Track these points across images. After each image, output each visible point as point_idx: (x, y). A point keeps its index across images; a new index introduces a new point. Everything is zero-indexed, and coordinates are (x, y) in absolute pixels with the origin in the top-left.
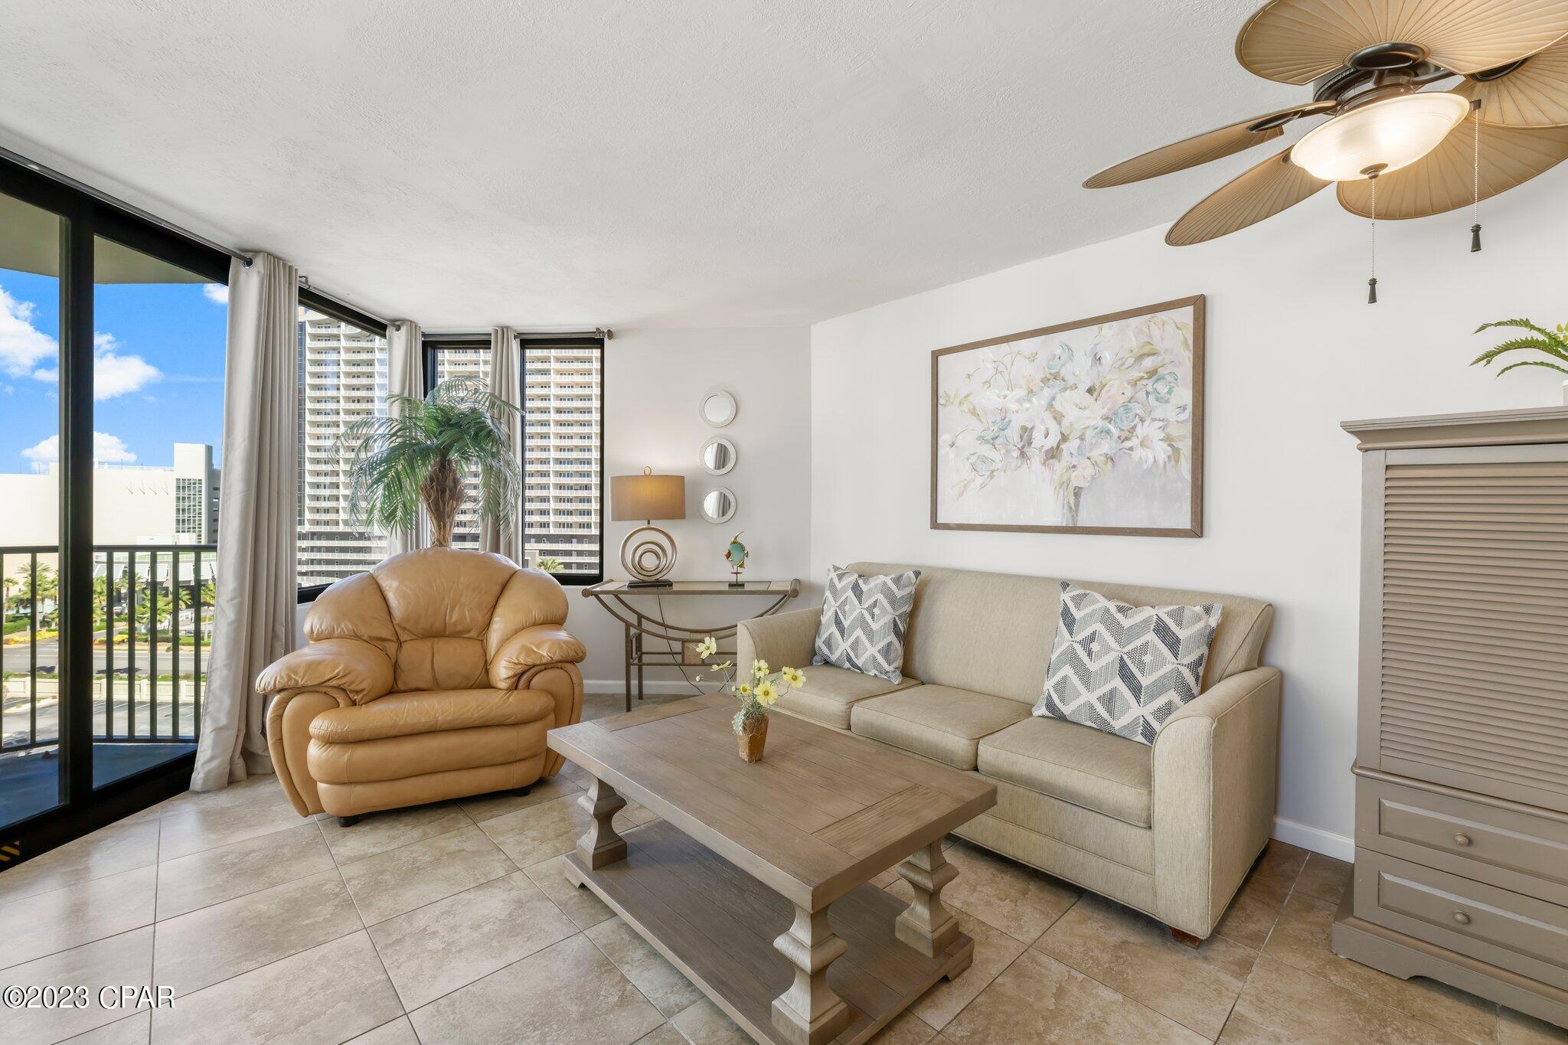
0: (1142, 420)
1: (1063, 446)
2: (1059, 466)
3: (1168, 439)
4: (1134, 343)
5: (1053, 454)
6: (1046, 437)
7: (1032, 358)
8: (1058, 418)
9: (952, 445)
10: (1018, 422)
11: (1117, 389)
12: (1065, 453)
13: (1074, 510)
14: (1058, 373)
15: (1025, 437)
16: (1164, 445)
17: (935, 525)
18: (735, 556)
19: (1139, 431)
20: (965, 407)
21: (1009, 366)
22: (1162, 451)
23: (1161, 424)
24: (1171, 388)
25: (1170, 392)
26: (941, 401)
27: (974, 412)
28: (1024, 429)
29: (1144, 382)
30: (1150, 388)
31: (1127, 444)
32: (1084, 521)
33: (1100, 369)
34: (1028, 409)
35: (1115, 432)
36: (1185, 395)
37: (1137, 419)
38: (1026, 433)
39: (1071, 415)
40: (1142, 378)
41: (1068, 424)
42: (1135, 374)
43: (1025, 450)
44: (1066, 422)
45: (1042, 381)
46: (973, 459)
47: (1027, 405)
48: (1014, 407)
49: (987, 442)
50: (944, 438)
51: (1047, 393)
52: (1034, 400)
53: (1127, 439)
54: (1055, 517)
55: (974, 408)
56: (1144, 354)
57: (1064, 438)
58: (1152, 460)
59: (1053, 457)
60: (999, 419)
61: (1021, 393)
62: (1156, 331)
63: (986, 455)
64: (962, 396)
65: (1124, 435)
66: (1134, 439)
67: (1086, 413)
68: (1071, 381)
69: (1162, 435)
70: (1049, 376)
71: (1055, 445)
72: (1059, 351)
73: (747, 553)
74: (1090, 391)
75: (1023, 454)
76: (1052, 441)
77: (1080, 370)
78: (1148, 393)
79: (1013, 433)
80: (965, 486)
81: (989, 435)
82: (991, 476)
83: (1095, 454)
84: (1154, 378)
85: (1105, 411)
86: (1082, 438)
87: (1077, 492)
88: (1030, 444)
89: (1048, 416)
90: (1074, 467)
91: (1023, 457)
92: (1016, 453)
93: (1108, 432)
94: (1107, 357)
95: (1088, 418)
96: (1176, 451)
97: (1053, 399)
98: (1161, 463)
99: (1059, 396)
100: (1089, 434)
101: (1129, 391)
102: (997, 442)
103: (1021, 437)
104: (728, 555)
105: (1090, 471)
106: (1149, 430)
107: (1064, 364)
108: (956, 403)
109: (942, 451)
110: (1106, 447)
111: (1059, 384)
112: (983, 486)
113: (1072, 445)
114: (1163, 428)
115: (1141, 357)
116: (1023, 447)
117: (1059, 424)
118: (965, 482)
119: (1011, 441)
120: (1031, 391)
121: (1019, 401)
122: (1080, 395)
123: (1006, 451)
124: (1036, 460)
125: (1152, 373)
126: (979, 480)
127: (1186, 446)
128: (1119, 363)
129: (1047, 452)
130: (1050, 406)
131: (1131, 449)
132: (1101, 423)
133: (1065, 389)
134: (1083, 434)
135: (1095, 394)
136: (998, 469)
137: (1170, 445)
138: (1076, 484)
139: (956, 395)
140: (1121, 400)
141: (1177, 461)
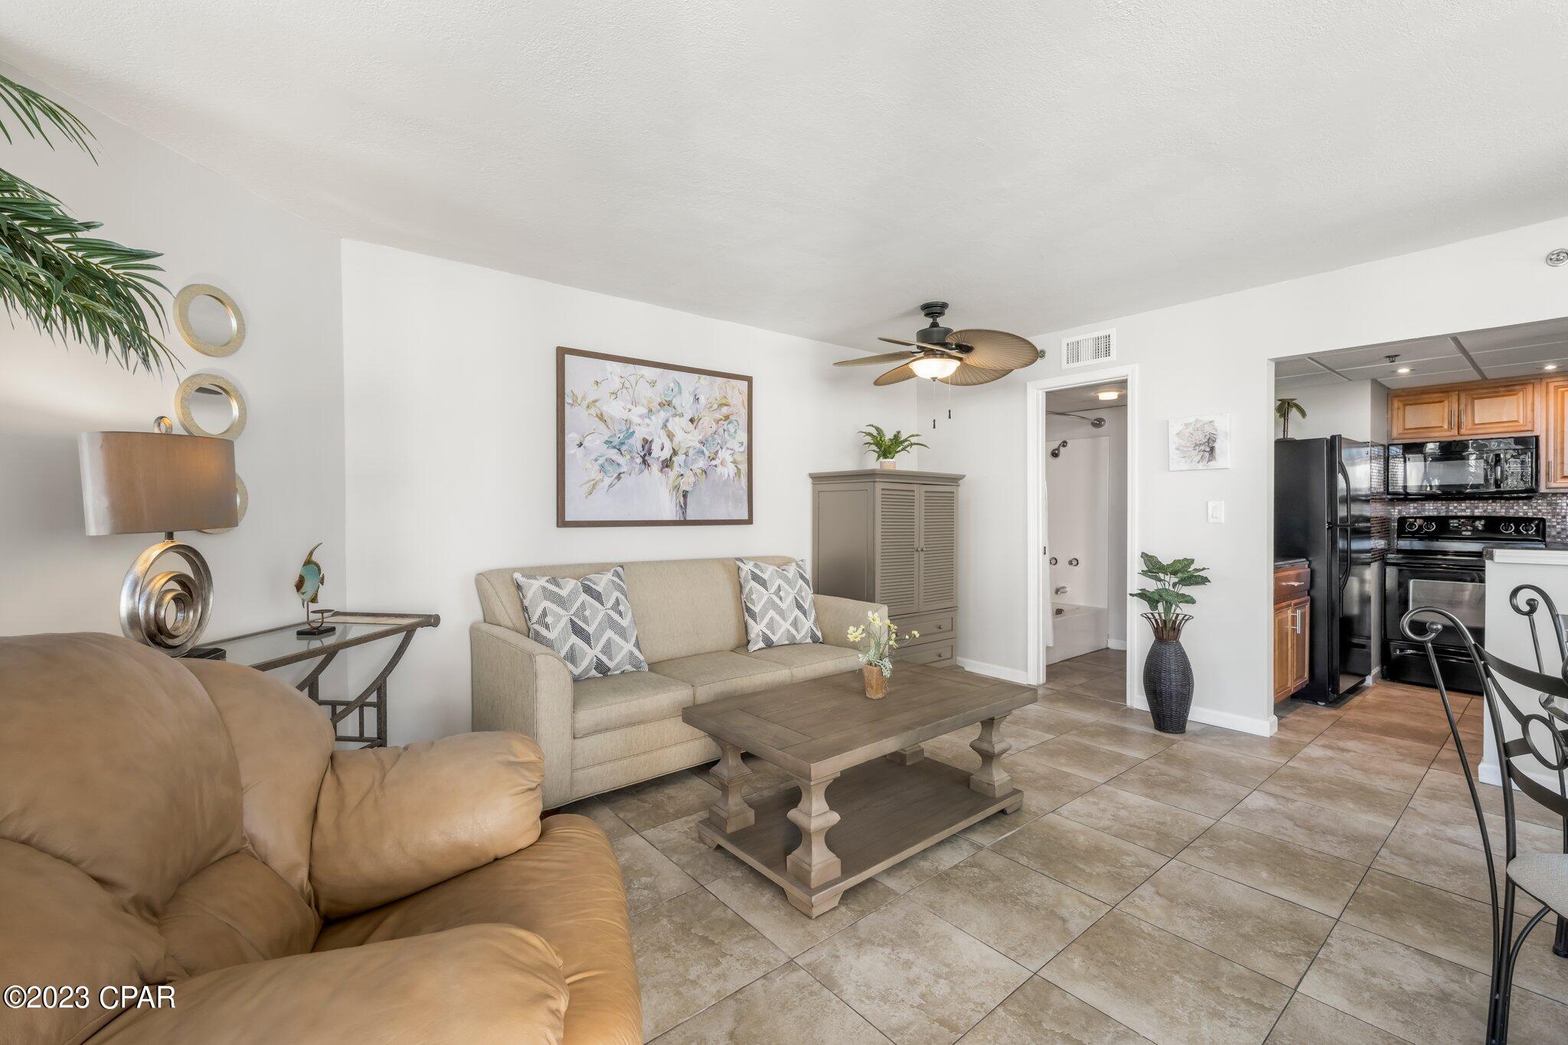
0: (722, 448)
1: (674, 459)
2: (672, 474)
3: (734, 462)
4: (717, 394)
5: (667, 464)
6: (662, 450)
7: (653, 384)
8: (670, 436)
9: (581, 445)
10: (641, 433)
11: (707, 422)
12: (676, 465)
13: (684, 507)
14: (671, 401)
15: (646, 447)
16: (733, 466)
17: (562, 522)
18: (308, 587)
19: (720, 454)
20: (593, 411)
21: (634, 385)
22: (731, 469)
23: (731, 452)
24: (736, 430)
25: (735, 432)
26: (568, 400)
27: (601, 417)
28: (645, 441)
29: (722, 422)
30: (725, 428)
31: (714, 463)
32: (690, 516)
33: (698, 406)
34: (648, 425)
35: (707, 453)
36: (743, 436)
37: (719, 447)
38: (647, 443)
39: (680, 436)
40: (721, 419)
41: (677, 442)
42: (718, 416)
43: (646, 458)
44: (676, 440)
45: (660, 405)
46: (601, 461)
47: (647, 421)
48: (636, 420)
49: (614, 447)
50: (571, 437)
51: (663, 414)
52: (653, 418)
53: (713, 459)
54: (670, 512)
55: (601, 414)
56: (722, 404)
57: (675, 453)
58: (727, 476)
59: (667, 466)
60: (625, 429)
61: (644, 411)
62: (729, 391)
63: (614, 459)
64: (590, 399)
65: (712, 456)
66: (717, 459)
67: (689, 436)
68: (679, 410)
69: (731, 460)
70: (664, 402)
71: (669, 458)
72: (672, 385)
73: (323, 579)
74: (692, 421)
75: (644, 462)
76: (666, 454)
77: (684, 402)
78: (724, 430)
79: (636, 443)
80: (594, 485)
81: (616, 442)
82: (619, 477)
83: (695, 467)
84: (728, 421)
85: (701, 437)
86: (686, 454)
87: (685, 495)
88: (650, 454)
89: (663, 433)
90: (682, 475)
91: (645, 464)
92: (639, 460)
93: (703, 452)
94: (702, 400)
95: (690, 440)
96: (738, 469)
97: (667, 421)
98: (732, 478)
99: (671, 419)
100: (691, 453)
101: (714, 427)
102: (623, 448)
103: (643, 447)
104: (299, 585)
105: (692, 479)
106: (724, 455)
107: (674, 396)
108: (585, 404)
109: (571, 450)
110: (702, 463)
111: (672, 411)
112: (611, 486)
113: (679, 459)
114: (732, 455)
115: (721, 405)
116: (645, 455)
117: (671, 441)
118: (594, 482)
119: (635, 449)
120: (650, 411)
121: (641, 416)
122: (684, 422)
123: (631, 457)
124: (655, 467)
125: (727, 418)
126: (607, 481)
127: (744, 467)
128: (709, 406)
129: (663, 462)
130: (665, 426)
131: (716, 466)
132: (699, 446)
133: (675, 415)
134: (687, 452)
135: (695, 424)
136: (624, 472)
137: (736, 466)
138: (684, 489)
139: (584, 398)
140: (710, 431)
141: (739, 477)
